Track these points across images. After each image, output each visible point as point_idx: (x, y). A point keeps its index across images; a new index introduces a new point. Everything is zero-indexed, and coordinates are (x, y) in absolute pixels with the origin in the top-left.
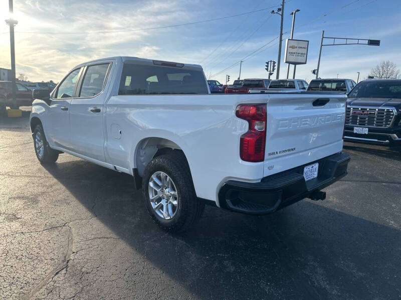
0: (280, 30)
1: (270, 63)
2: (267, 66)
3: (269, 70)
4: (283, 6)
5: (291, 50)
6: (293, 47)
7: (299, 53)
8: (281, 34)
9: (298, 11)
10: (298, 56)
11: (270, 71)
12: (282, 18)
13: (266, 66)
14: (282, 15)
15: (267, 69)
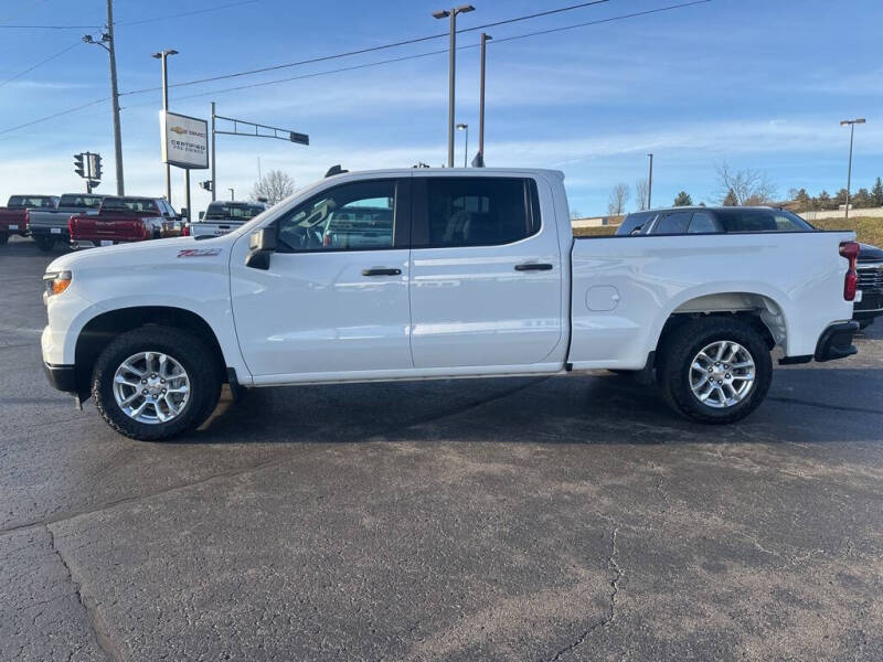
0: (111, 86)
1: (85, 157)
2: (80, 165)
3: (86, 174)
4: (111, 29)
5: (176, 136)
6: (178, 131)
7: (192, 146)
8: (116, 95)
9: (173, 52)
10: (191, 150)
11: (89, 177)
12: (113, 59)
13: (76, 164)
14: (112, 51)
15: (81, 173)
